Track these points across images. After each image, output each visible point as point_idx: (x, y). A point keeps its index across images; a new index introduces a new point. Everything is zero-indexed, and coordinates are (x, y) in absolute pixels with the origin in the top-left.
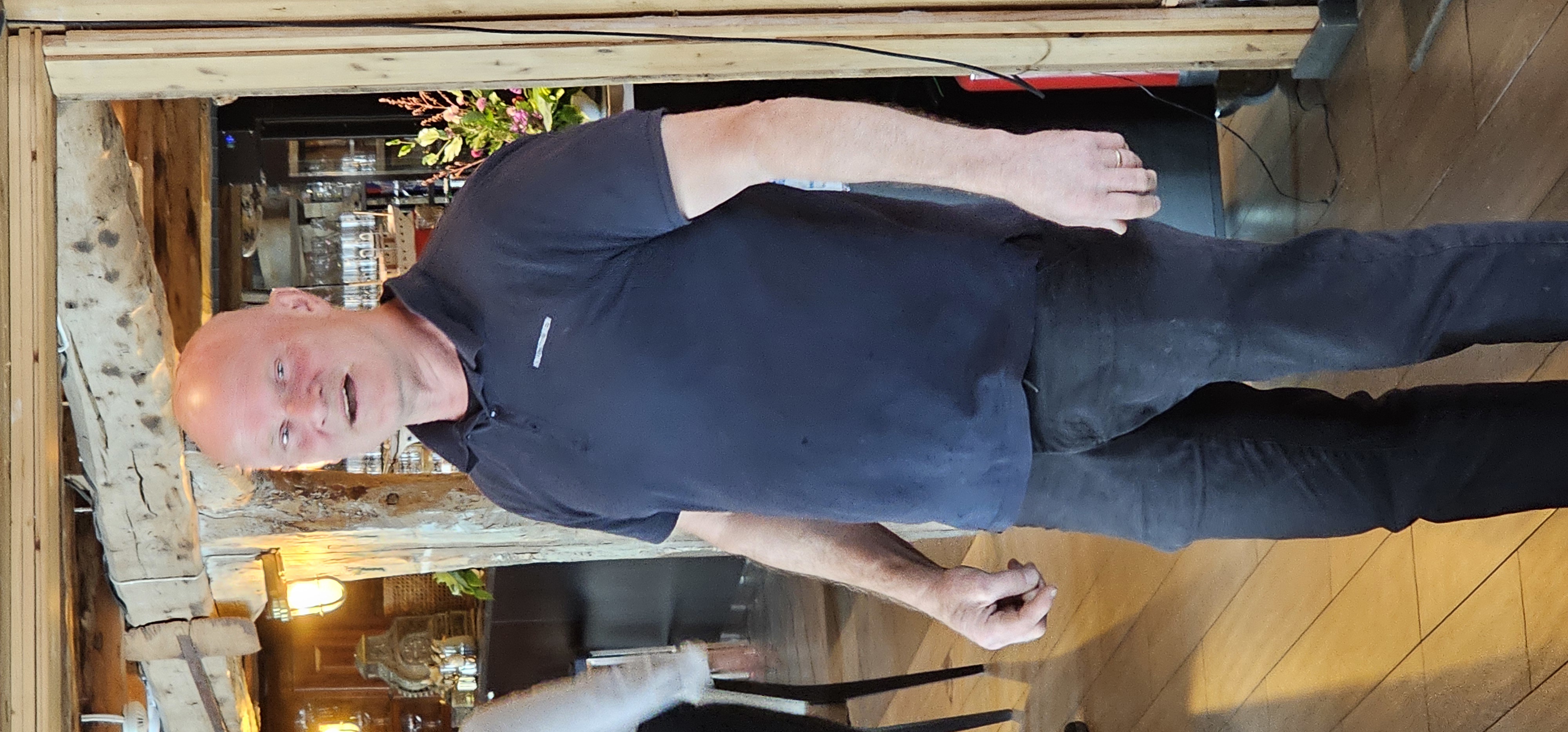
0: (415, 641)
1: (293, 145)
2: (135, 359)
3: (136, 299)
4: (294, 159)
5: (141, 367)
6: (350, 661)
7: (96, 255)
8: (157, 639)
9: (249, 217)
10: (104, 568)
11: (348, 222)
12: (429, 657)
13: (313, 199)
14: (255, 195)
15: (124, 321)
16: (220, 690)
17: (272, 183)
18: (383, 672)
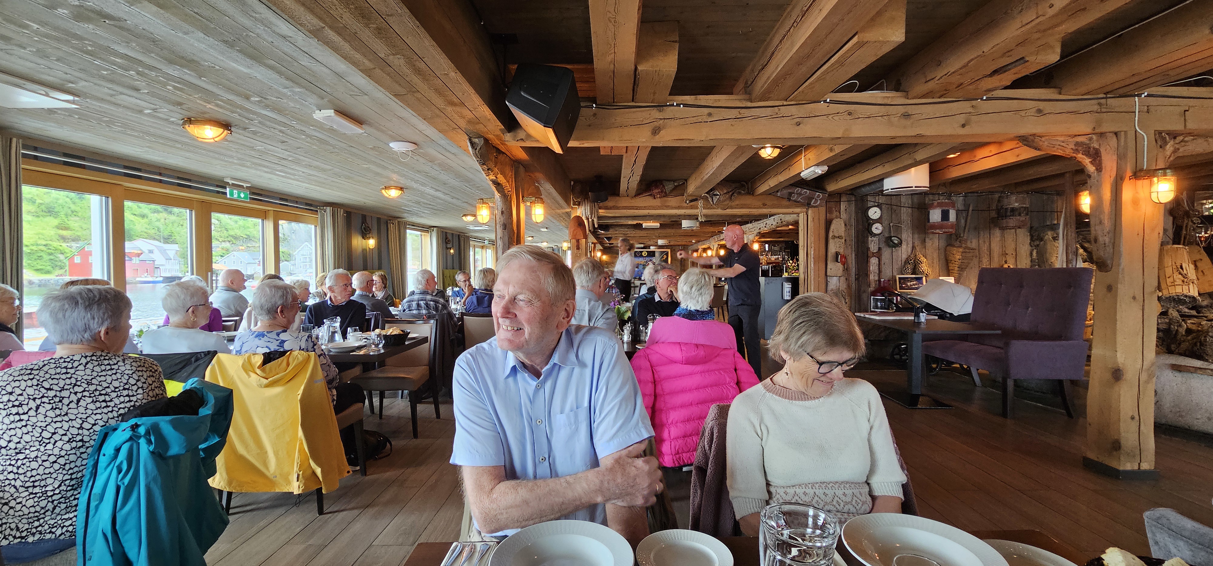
1: (788, 248)
4: (787, 251)
9: (780, 245)
14: (783, 246)
17: (784, 248)
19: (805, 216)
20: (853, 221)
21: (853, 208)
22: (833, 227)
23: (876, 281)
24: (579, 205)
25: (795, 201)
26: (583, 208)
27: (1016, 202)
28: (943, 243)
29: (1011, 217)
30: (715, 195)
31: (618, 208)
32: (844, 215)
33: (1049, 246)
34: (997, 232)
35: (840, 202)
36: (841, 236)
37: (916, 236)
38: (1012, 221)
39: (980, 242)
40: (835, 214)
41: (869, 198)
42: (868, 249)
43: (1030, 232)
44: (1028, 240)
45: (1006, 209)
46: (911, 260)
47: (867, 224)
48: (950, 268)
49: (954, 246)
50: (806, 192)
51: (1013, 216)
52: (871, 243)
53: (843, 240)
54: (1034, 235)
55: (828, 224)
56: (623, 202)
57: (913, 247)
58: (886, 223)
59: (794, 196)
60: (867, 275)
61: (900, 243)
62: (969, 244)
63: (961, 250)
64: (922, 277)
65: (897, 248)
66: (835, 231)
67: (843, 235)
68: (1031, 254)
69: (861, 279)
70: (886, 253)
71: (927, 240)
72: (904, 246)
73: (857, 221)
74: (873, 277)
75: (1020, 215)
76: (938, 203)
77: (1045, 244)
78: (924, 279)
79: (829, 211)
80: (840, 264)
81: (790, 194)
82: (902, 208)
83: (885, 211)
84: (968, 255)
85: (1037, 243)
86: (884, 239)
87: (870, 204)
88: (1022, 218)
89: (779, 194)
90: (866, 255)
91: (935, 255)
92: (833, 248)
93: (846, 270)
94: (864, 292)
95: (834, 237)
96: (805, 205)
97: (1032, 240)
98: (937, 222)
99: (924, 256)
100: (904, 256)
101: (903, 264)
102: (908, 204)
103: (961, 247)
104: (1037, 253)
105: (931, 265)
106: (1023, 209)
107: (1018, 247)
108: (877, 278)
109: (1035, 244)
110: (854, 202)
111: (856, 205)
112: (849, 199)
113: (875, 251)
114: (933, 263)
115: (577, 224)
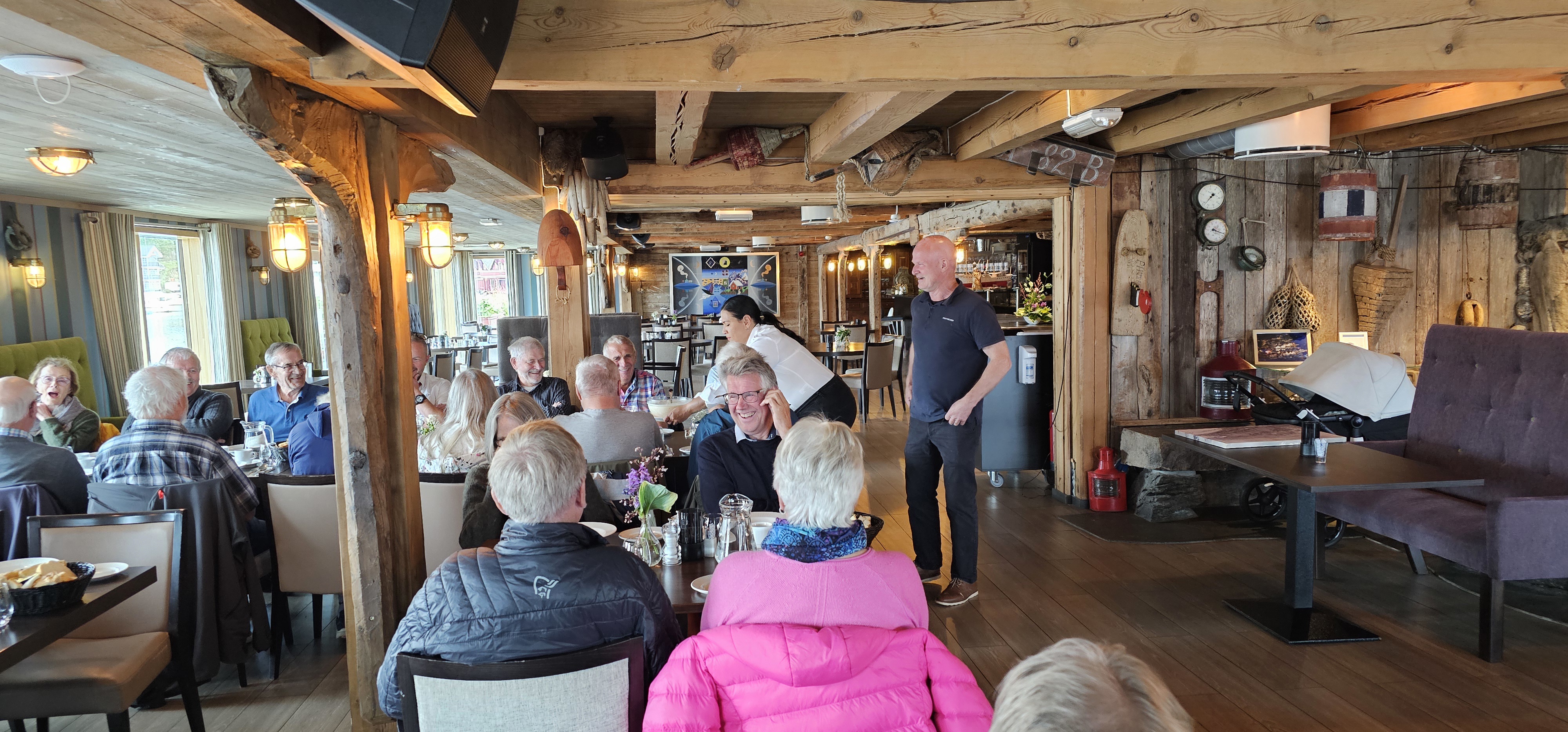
0: (906, 280)
1: (1026, 251)
2: (984, 217)
3: (999, 217)
4: (1022, 251)
5: (982, 218)
6: (902, 266)
7: (1011, 208)
8: (914, 222)
9: (1008, 241)
10: (932, 210)
11: (1006, 264)
12: (903, 283)
13: (1012, 256)
14: (1013, 242)
15: (994, 214)
16: (901, 237)
17: (1016, 246)
18: (900, 273)
19: (1067, 203)
20: (1166, 217)
21: (1167, 186)
22: (1124, 229)
23: (1212, 343)
24: (560, 182)
25: (1046, 173)
26: (570, 192)
27: (1497, 173)
28: (1347, 259)
29: (1486, 205)
30: (872, 162)
31: (652, 190)
32: (1147, 203)
33: (1551, 262)
34: (1454, 232)
35: (1140, 172)
36: (1141, 249)
37: (1294, 244)
38: (1488, 213)
39: (1420, 254)
40: (1130, 198)
41: (1201, 164)
42: (1196, 274)
43: (1517, 231)
44: (1512, 249)
45: (1476, 187)
46: (1282, 298)
47: (1194, 221)
48: (1360, 312)
49: (1368, 265)
50: (1069, 154)
51: (1489, 201)
52: (1202, 262)
53: (1146, 258)
54: (1524, 238)
55: (1115, 221)
56: (665, 177)
57: (1288, 269)
58: (1233, 218)
59: (1044, 161)
60: (1193, 331)
61: (1263, 262)
62: (1398, 261)
63: (1384, 274)
64: (1305, 334)
65: (1255, 272)
66: (1129, 237)
67: (1146, 246)
68: (1518, 278)
69: (1180, 338)
70: (1233, 280)
71: (1316, 252)
72: (1269, 267)
73: (1175, 214)
74: (1206, 335)
75: (1502, 200)
76: (1342, 176)
77: (1545, 257)
78: (1309, 336)
79: (1116, 193)
80: (1138, 309)
81: (1036, 158)
82: (1267, 184)
83: (1232, 192)
84: (1398, 285)
85: (1529, 254)
86: (1229, 253)
87: (1201, 177)
88: (1508, 208)
89: (1011, 157)
90: (1192, 287)
91: (1332, 285)
92: (1124, 276)
93: (1152, 320)
94: (1187, 366)
95: (1127, 251)
96: (1066, 181)
97: (1520, 248)
98: (1339, 218)
99: (1307, 286)
100: (1269, 290)
101: (1266, 305)
102: (1280, 175)
103: (1382, 267)
104: (1529, 274)
105: (1323, 307)
106: (1510, 187)
107: (1492, 263)
108: (1213, 337)
109: (1526, 257)
110: (1168, 173)
111: (1173, 180)
112: (1159, 167)
113: (1210, 280)
114: (1326, 301)
115: (556, 231)
